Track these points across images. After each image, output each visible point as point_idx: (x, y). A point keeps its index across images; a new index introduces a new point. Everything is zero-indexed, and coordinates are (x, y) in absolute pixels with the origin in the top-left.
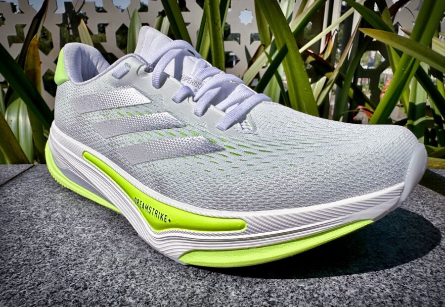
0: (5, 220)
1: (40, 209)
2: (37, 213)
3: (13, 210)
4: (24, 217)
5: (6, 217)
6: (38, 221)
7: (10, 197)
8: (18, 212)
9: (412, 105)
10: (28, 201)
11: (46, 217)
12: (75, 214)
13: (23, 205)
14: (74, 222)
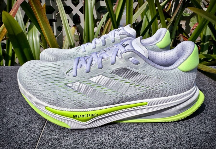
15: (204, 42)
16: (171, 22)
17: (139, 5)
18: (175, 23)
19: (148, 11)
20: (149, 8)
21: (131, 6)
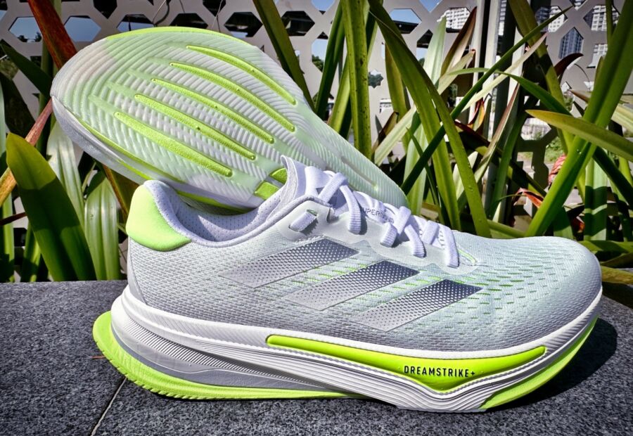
9: (590, 190)
15: (593, 208)
16: (488, 158)
17: (396, 116)
20: (422, 121)
21: (364, 112)
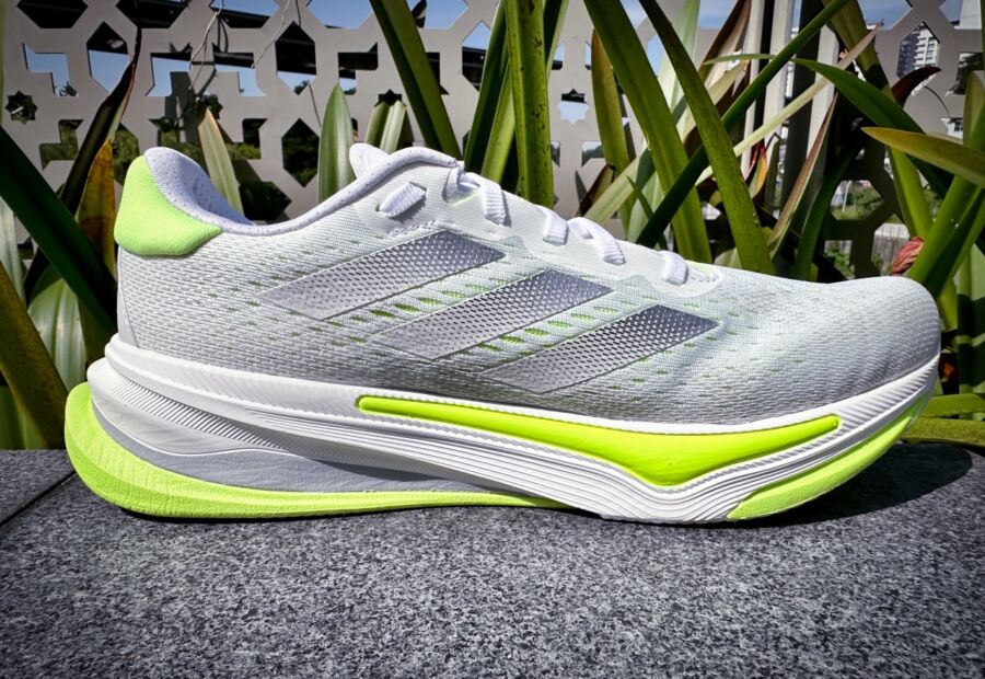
0: (32, 626)
1: (129, 589)
2: (122, 601)
3: (52, 590)
4: (86, 615)
5: (35, 614)
6: (125, 627)
7: (43, 549)
8: (68, 596)
9: (965, 303)
10: (92, 560)
11: (148, 616)
12: (231, 604)
13: (80, 575)
14: (230, 633)
15: (973, 334)
16: (775, 243)
17: (610, 173)
18: (796, 251)
19: (652, 178)
20: (657, 165)
21: (538, 116)
